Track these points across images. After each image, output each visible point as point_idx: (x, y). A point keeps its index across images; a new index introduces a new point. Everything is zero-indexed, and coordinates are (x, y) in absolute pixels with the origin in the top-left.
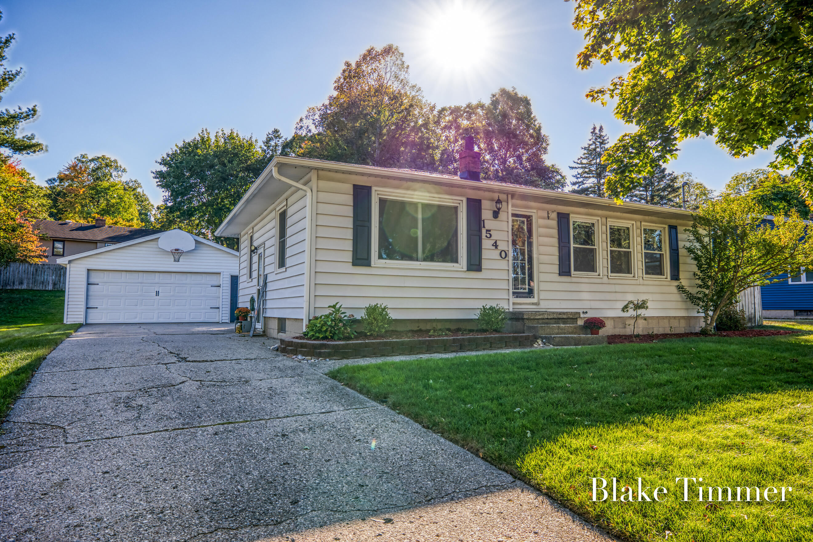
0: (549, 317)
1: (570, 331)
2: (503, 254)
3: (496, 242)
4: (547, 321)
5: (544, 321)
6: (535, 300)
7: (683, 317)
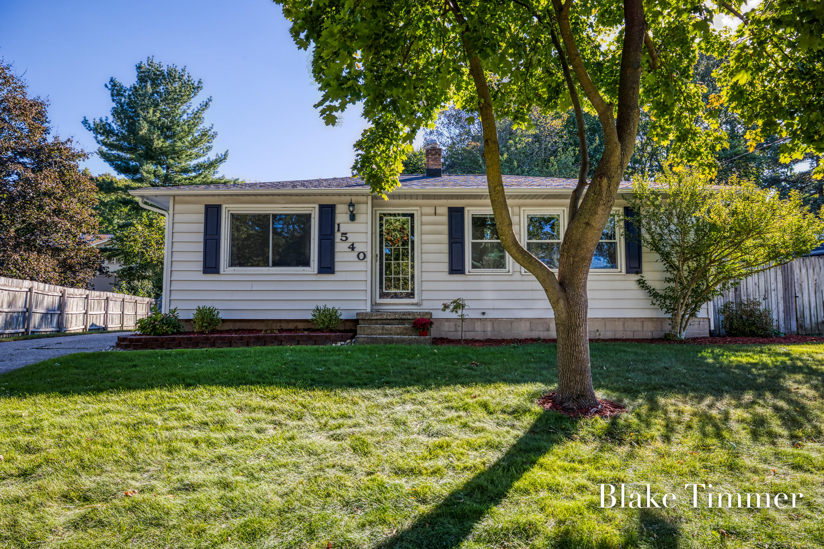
0: (389, 318)
1: (399, 331)
2: (361, 256)
3: (353, 245)
4: (388, 321)
5: (384, 321)
6: (415, 301)
7: (651, 319)
